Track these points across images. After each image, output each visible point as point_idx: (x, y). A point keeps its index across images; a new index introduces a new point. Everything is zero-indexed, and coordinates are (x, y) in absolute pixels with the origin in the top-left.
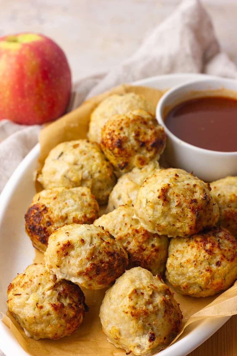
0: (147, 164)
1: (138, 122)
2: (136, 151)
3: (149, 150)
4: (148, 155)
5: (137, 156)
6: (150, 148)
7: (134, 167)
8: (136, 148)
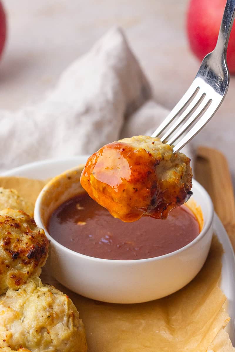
0: (25, 283)
1: (7, 226)
2: (8, 266)
3: (25, 264)
4: (26, 270)
5: (10, 273)
6: (27, 260)
7: (7, 289)
8: (7, 262)
